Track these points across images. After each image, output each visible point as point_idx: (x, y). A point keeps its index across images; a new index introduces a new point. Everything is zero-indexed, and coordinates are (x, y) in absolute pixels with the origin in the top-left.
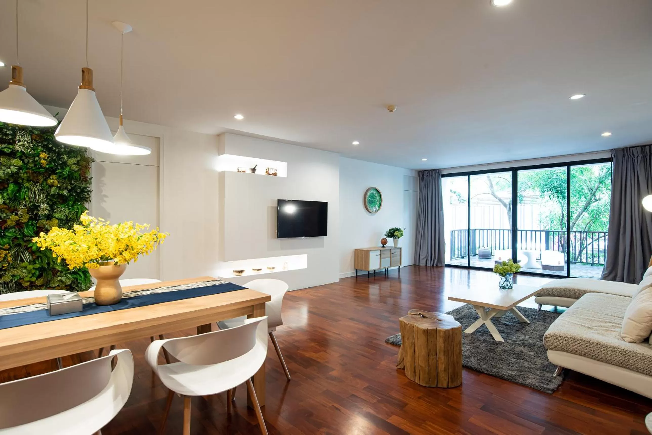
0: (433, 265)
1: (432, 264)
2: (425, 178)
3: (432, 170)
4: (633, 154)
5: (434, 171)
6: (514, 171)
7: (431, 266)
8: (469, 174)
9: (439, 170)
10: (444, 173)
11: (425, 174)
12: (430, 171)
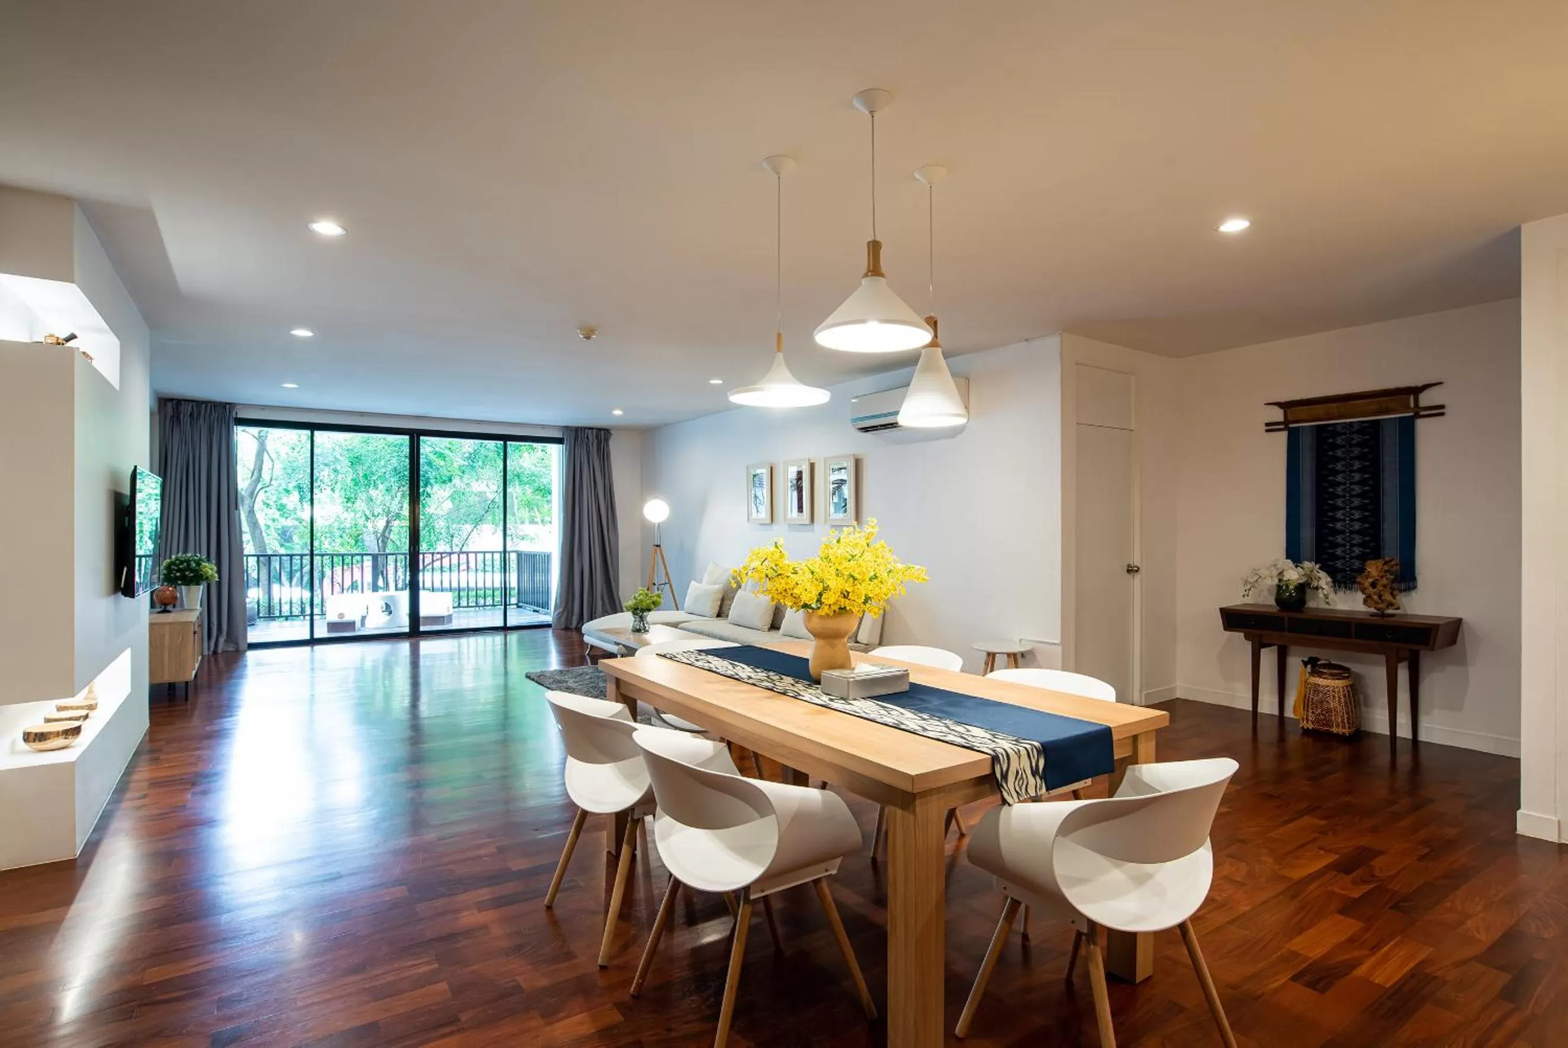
0: (215, 652)
1: (212, 649)
2: (185, 419)
3: (210, 402)
4: (588, 437)
5: (214, 406)
6: (415, 436)
7: (211, 653)
8: (313, 427)
9: (231, 406)
10: (242, 415)
11: (186, 409)
12: (204, 406)
